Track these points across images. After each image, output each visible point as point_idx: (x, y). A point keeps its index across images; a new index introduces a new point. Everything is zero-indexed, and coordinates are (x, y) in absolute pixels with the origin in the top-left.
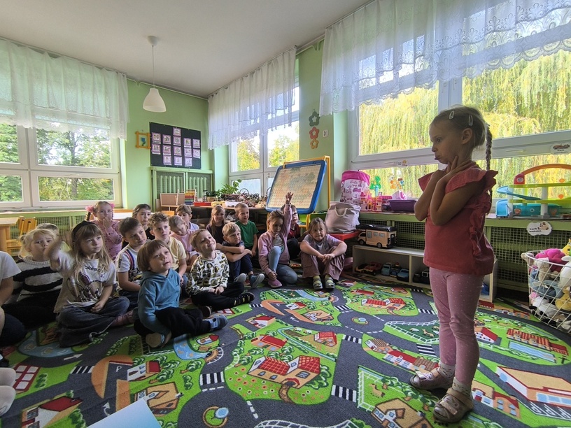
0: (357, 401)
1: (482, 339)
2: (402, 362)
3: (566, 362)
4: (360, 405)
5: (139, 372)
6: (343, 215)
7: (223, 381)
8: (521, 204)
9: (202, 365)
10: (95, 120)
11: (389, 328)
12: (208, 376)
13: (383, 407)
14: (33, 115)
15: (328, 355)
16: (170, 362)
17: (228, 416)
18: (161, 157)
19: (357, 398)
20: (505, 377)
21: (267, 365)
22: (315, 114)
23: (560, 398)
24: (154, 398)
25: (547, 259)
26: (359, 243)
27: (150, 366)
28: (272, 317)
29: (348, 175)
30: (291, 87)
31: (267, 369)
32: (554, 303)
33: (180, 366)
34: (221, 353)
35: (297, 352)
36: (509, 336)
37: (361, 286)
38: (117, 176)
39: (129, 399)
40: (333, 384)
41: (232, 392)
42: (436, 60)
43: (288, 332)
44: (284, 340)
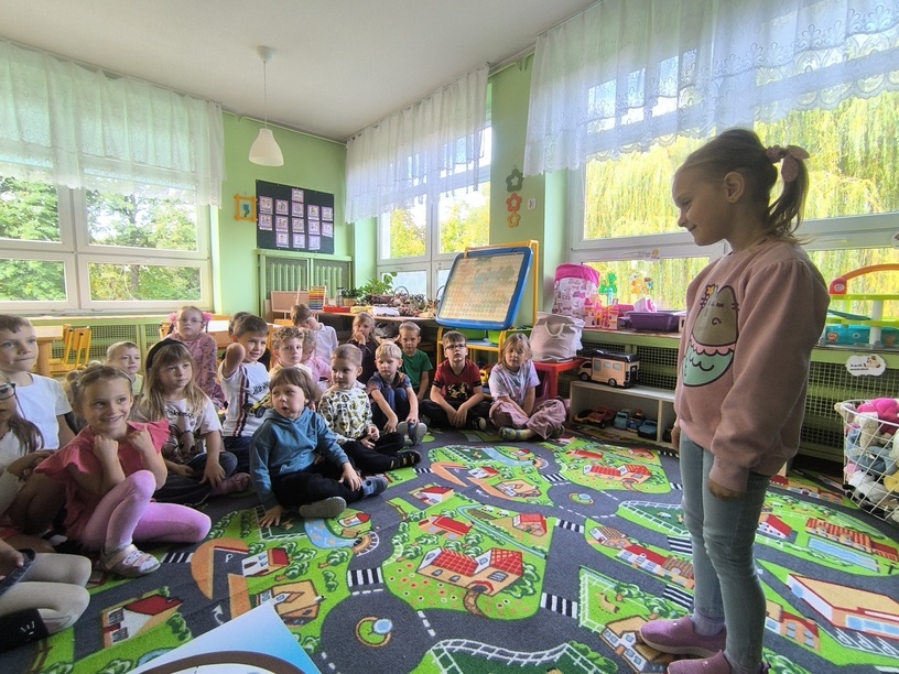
0: (579, 618)
1: (768, 532)
2: (646, 563)
3: (894, 572)
4: (582, 623)
5: (259, 564)
6: (558, 334)
7: (381, 581)
8: (839, 326)
9: (350, 557)
10: (174, 176)
11: (626, 511)
12: (359, 573)
13: (617, 628)
14: (82, 169)
15: (534, 548)
16: (302, 551)
17: (392, 631)
18: (273, 234)
19: (579, 612)
20: (800, 590)
21: (444, 561)
22: (517, 173)
23: (882, 624)
24: (285, 602)
25: (876, 414)
26: (580, 377)
27: (274, 557)
28: (448, 489)
29: (566, 270)
30: (479, 127)
31: (444, 567)
32: (881, 482)
33: (317, 557)
34: (376, 540)
35: (487, 544)
36: (810, 530)
37: (582, 444)
38: (206, 263)
39: (248, 603)
40: (543, 591)
41: (396, 597)
42: (713, 92)
43: (474, 512)
44: (468, 524)
